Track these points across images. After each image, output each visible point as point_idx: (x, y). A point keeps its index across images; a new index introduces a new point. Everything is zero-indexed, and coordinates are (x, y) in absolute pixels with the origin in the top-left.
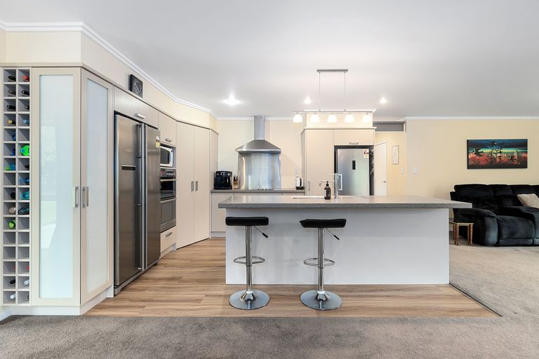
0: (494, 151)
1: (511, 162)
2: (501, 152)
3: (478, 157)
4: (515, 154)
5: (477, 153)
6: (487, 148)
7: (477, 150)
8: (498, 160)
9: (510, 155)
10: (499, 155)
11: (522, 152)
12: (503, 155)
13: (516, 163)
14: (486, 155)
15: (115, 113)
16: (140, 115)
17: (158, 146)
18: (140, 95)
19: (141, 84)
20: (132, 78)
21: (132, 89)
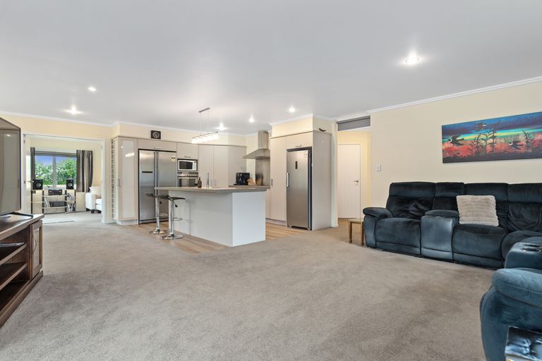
0: (483, 136)
1: (514, 150)
2: (494, 137)
3: (456, 147)
4: (522, 139)
5: (455, 142)
6: (471, 133)
7: (454, 139)
8: (489, 148)
9: (512, 140)
10: (491, 141)
11: (534, 133)
12: (498, 141)
13: (523, 150)
14: (469, 142)
15: (139, 149)
16: (157, 148)
17: (174, 160)
18: (159, 138)
19: (160, 132)
20: (152, 132)
21: (152, 137)
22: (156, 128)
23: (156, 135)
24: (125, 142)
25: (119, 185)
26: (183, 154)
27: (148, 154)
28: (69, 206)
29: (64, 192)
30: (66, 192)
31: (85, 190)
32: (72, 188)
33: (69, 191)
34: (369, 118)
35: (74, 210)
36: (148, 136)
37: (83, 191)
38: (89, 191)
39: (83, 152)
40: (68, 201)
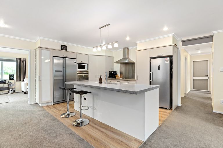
15: (53, 56)
16: (65, 56)
17: (75, 64)
18: (66, 50)
19: (66, 46)
20: (62, 46)
21: (62, 49)
22: (65, 44)
23: (64, 48)
24: (44, 52)
25: (40, 80)
26: (80, 60)
27: (59, 60)
28: (10, 90)
29: (7, 82)
30: (9, 81)
31: (21, 80)
32: (13, 79)
33: (10, 81)
34: (212, 37)
35: (14, 92)
36: (60, 48)
37: (20, 81)
38: (23, 81)
39: (20, 59)
40: (10, 87)
